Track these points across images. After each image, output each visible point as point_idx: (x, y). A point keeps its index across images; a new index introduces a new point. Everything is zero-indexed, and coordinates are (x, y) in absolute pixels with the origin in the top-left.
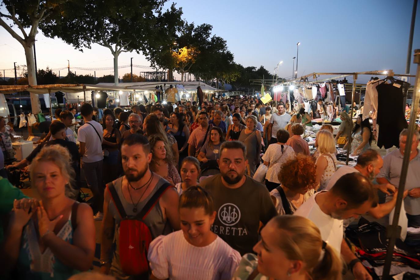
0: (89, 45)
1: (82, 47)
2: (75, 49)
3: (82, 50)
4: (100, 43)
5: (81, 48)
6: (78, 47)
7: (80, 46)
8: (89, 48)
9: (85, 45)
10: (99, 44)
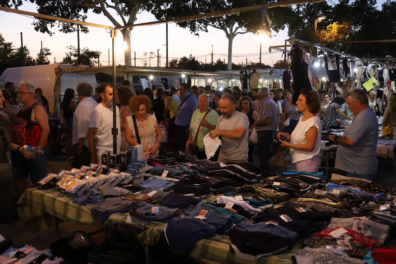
0: (206, 29)
1: (198, 30)
2: (191, 33)
3: (197, 34)
4: (213, 25)
5: (196, 32)
6: (195, 31)
7: (196, 30)
8: (206, 31)
9: (201, 29)
10: (213, 27)
